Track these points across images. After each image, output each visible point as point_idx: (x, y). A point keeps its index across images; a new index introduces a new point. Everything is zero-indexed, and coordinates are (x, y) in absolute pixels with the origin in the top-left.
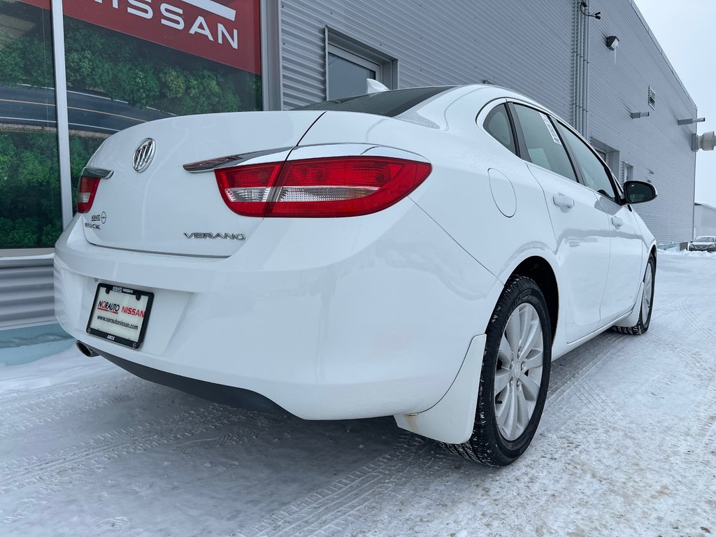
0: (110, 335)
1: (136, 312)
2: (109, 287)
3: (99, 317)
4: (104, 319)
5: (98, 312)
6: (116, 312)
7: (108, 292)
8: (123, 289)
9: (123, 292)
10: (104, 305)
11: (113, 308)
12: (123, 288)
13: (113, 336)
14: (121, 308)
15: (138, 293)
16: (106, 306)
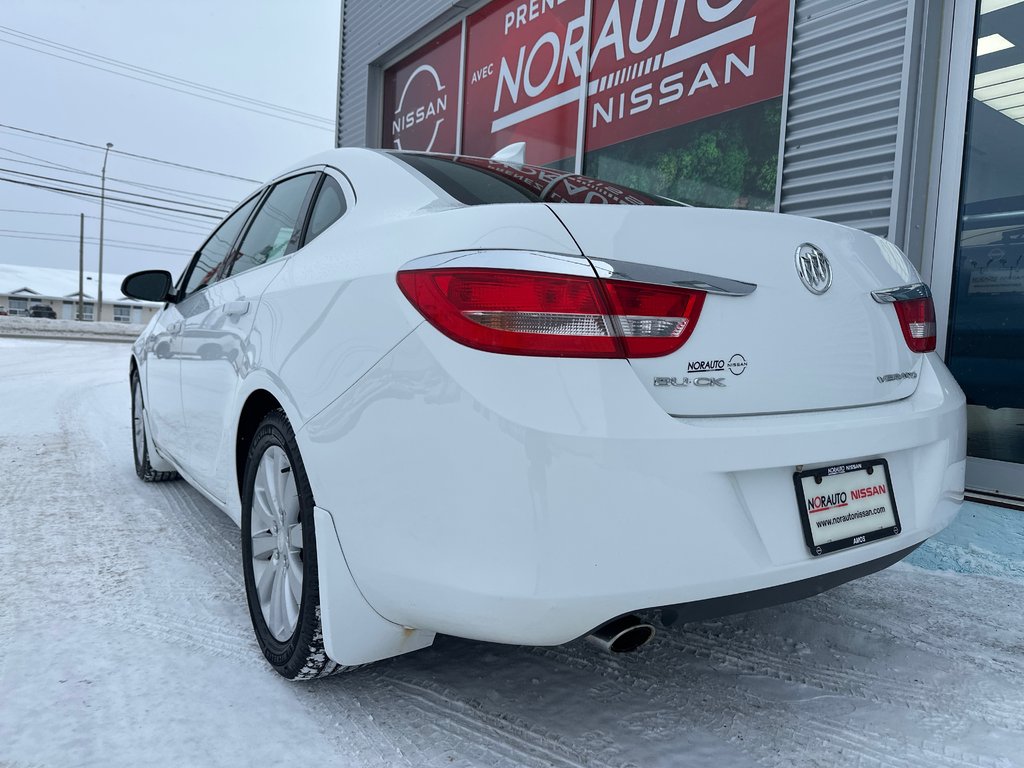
0: (856, 537)
1: (872, 490)
2: (819, 473)
3: (819, 525)
4: (829, 523)
5: (813, 518)
6: (844, 503)
7: (818, 481)
8: (847, 467)
9: (847, 471)
10: (818, 502)
11: (838, 500)
12: (845, 465)
13: (862, 535)
14: (849, 495)
15: (868, 465)
16: (823, 502)
